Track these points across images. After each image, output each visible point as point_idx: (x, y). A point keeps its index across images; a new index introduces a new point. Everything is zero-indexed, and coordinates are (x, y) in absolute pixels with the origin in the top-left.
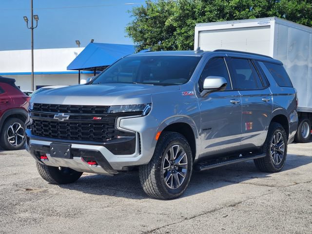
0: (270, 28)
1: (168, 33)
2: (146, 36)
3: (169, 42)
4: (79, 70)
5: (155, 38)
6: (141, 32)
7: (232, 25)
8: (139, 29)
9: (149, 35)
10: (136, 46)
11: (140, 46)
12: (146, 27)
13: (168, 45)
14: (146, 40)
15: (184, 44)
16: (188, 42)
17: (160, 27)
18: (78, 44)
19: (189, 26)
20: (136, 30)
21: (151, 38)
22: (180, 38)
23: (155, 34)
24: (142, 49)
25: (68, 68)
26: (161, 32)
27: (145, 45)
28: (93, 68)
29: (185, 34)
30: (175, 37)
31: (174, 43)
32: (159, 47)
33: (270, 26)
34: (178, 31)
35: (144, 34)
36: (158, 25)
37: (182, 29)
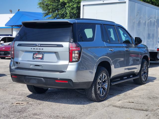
0: (126, 3)
1: (62, 6)
2: (50, 7)
3: (62, 11)
4: (12, 26)
5: (54, 9)
6: (47, 5)
7: (103, 2)
8: (45, 4)
9: (51, 7)
10: (44, 13)
11: (46, 13)
12: (49, 3)
13: (62, 12)
14: (49, 10)
15: (71, 12)
16: (73, 11)
17: (57, 3)
18: (11, 12)
19: (74, 2)
20: (44, 4)
21: (52, 9)
22: (69, 8)
23: (54, 7)
24: (47, 15)
25: (6, 25)
26: (58, 5)
27: (49, 13)
28: (20, 25)
29: (72, 7)
30: (66, 8)
31: (65, 11)
32: (57, 14)
33: (126, 2)
34: (68, 5)
35: (48, 7)
36: (56, 2)
37: (69, 4)
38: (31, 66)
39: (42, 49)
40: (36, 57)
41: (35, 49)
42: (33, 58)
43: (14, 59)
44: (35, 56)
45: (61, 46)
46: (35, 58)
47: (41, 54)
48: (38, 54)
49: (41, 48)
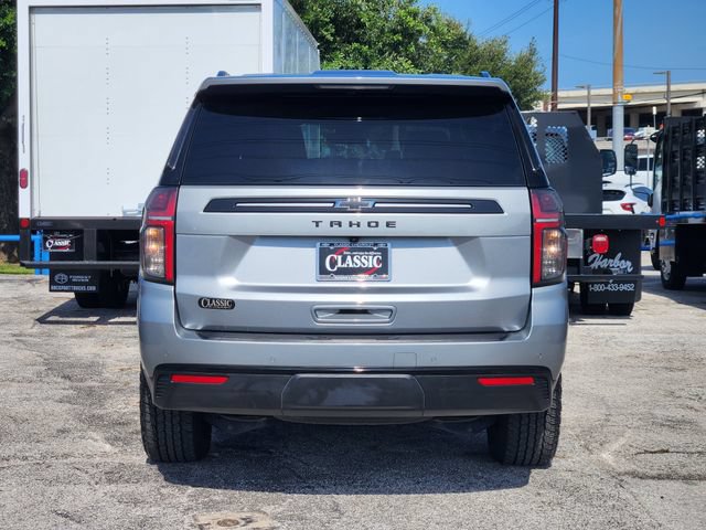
38: (322, 317)
39: (388, 225)
40: (339, 265)
41: (340, 224)
42: (323, 271)
43: (174, 284)
44: (333, 263)
45: (492, 207)
46: (337, 273)
47: (369, 250)
48: (352, 250)
49: (383, 218)
